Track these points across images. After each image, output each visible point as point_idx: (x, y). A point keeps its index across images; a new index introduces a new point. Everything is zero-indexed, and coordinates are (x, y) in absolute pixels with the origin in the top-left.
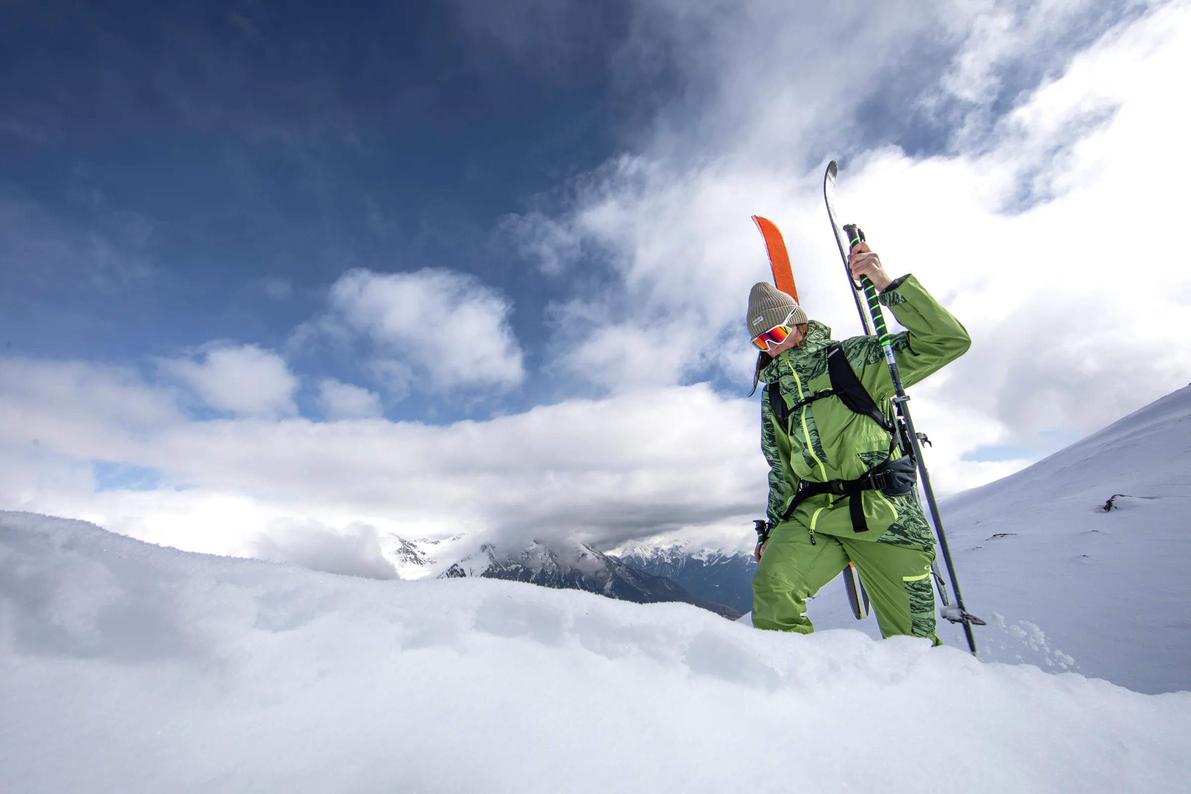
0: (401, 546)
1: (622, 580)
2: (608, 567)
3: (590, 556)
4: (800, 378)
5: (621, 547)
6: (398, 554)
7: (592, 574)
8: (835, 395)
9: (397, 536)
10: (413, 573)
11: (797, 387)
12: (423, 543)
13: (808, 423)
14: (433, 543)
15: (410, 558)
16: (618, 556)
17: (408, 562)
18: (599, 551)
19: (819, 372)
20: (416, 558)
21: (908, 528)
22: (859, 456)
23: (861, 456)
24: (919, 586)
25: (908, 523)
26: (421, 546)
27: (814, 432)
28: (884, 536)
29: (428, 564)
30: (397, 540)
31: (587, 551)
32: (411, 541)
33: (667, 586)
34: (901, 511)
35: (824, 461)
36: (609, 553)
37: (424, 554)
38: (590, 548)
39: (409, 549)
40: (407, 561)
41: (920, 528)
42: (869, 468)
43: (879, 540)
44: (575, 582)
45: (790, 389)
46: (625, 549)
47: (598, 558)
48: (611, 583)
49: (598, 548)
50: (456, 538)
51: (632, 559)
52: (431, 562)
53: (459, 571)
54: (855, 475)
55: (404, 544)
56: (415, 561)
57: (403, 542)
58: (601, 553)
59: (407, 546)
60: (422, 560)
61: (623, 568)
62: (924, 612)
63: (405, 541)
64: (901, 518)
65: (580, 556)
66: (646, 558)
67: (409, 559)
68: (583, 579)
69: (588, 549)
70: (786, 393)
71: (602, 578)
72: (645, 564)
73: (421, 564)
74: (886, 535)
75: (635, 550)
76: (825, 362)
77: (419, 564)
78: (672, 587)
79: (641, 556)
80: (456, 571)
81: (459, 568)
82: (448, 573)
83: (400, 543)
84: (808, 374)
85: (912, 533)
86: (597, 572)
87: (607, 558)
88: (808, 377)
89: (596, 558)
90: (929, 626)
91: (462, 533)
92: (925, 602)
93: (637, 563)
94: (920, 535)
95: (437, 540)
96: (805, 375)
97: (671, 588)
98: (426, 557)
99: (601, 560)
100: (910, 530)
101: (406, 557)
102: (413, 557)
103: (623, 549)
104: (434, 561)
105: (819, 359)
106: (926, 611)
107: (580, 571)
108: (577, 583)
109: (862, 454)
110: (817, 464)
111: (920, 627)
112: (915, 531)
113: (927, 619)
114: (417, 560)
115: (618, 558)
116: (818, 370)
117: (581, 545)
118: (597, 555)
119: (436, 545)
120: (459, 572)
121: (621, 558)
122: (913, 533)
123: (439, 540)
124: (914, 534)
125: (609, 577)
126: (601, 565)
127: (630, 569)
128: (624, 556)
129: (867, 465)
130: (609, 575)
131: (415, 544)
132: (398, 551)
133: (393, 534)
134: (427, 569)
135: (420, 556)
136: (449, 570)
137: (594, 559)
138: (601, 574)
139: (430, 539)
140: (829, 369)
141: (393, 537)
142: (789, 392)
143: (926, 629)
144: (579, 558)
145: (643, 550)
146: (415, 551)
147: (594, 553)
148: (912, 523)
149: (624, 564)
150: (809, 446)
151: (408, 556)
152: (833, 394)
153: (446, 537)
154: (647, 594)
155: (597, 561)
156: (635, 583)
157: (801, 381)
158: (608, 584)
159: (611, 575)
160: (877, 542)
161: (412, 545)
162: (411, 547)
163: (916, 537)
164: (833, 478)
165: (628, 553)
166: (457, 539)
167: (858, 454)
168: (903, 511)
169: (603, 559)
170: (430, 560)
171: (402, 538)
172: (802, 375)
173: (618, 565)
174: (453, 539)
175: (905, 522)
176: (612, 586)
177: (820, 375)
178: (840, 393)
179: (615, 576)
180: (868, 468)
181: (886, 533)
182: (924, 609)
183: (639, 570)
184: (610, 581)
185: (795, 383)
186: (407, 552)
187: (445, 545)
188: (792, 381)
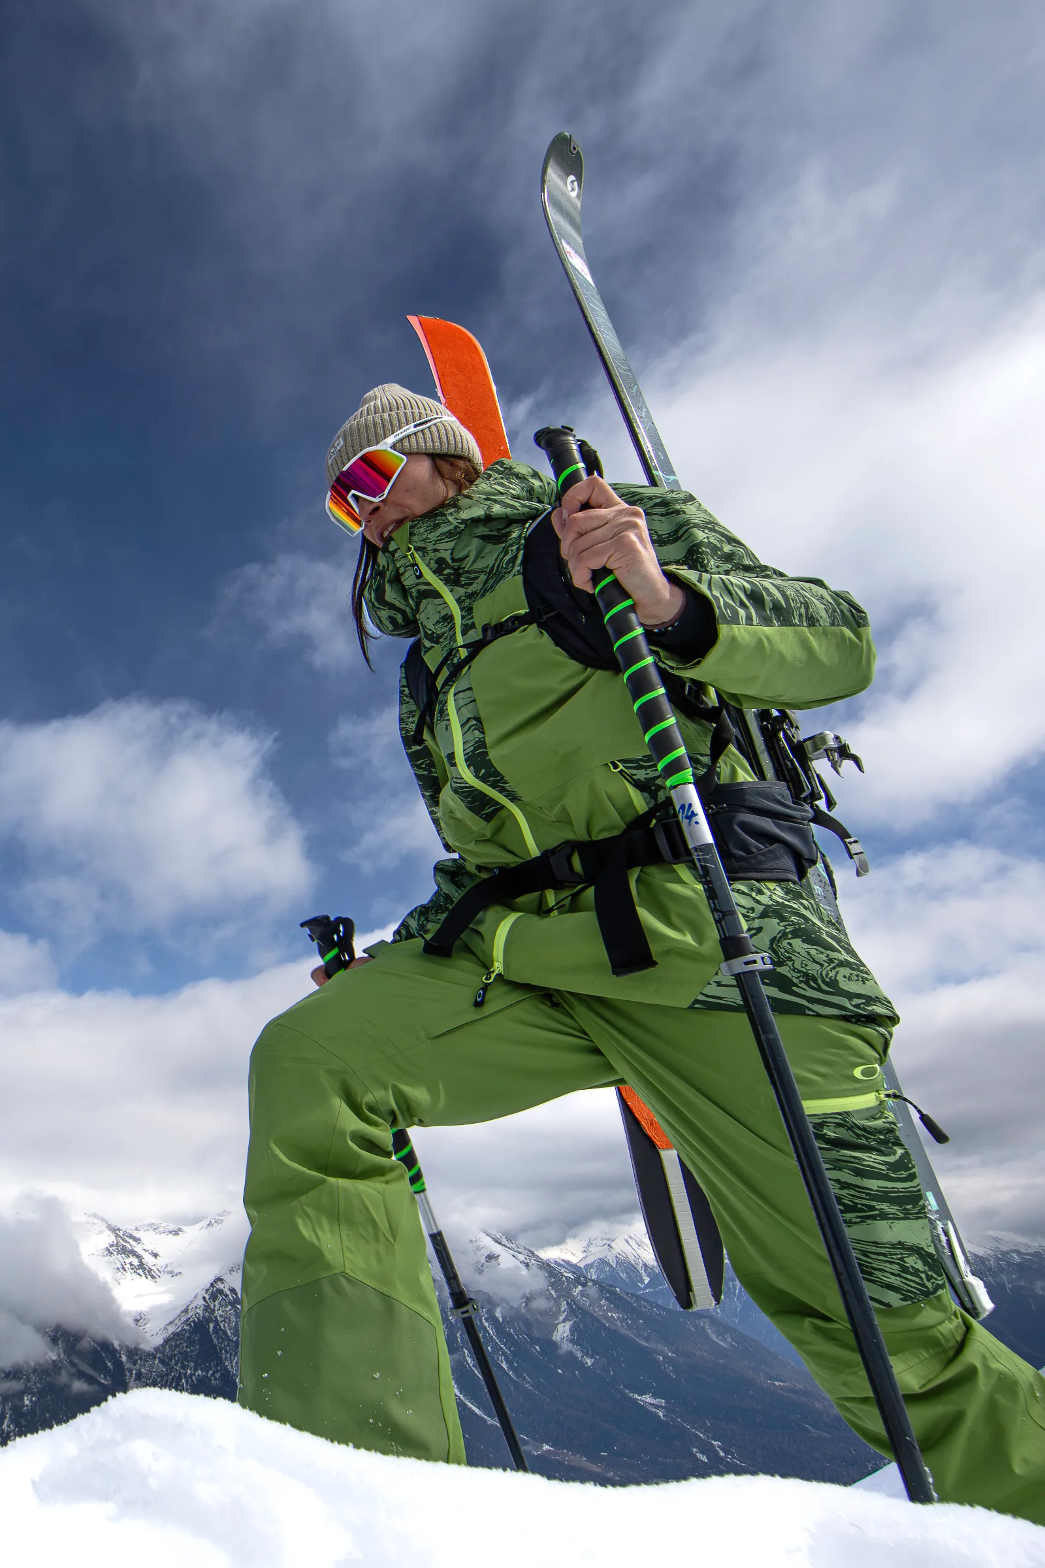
0: (113, 1239)
1: (594, 1319)
2: (552, 1285)
3: (507, 1260)
4: (459, 601)
5: (577, 1240)
6: (108, 1257)
7: (517, 1303)
8: (534, 626)
9: (103, 1220)
10: (139, 1296)
11: (453, 628)
12: (151, 1233)
13: (462, 703)
14: (170, 1232)
15: (131, 1264)
16: (574, 1260)
17: (128, 1274)
18: (525, 1249)
19: (500, 573)
20: (142, 1265)
21: (790, 959)
22: (616, 767)
23: (621, 767)
24: (841, 1134)
25: (785, 943)
26: (149, 1241)
27: (474, 722)
28: (712, 990)
29: (166, 1277)
30: (104, 1227)
31: (497, 1249)
32: (130, 1229)
33: (714, 1338)
34: (753, 909)
35: (514, 798)
36: (550, 1254)
37: (156, 1255)
38: (504, 1241)
39: (128, 1245)
40: (125, 1270)
41: (831, 961)
42: (653, 803)
43: (697, 1001)
44: (482, 1323)
45: (440, 636)
46: (590, 1244)
47: (527, 1265)
48: (568, 1325)
49: (522, 1241)
50: (213, 1221)
51: (611, 1267)
52: (171, 1272)
53: (228, 1293)
54: (609, 825)
55: (117, 1236)
56: (140, 1271)
57: (115, 1230)
58: (532, 1253)
59: (123, 1240)
60: (153, 1268)
61: (593, 1291)
62: (873, 1218)
63: (119, 1229)
64: (759, 930)
65: (483, 1260)
66: (645, 1265)
67: (128, 1266)
68: (498, 1314)
69: (500, 1243)
70: (432, 647)
71: (543, 1313)
72: (647, 1280)
73: (153, 1277)
74: (719, 984)
75: (613, 1244)
76: (518, 549)
77: (149, 1277)
78: (729, 1339)
79: (632, 1259)
80: (220, 1292)
81: (226, 1285)
82: (207, 1297)
83: (109, 1233)
84: (476, 587)
85: (806, 974)
86: (528, 1299)
87: (548, 1265)
88: (472, 596)
89: (522, 1266)
90: (905, 1269)
91: (225, 1211)
92: (874, 1184)
93: (624, 1276)
94: (833, 983)
95: (177, 1227)
96: (471, 589)
97: (725, 1340)
98: (161, 1262)
99: (535, 1269)
100: (798, 966)
101: (122, 1261)
102: (136, 1262)
103: (585, 1244)
104: (176, 1271)
105: (504, 545)
106: (884, 1216)
107: (490, 1296)
108: (486, 1324)
109: (623, 761)
110: (503, 807)
111: (871, 1274)
112: (813, 969)
113: (894, 1246)
114: (145, 1269)
115: (575, 1266)
116: (497, 570)
117: (483, 1236)
118: (521, 1257)
119: (176, 1237)
120: (227, 1296)
121: (582, 1265)
122: (808, 978)
123: (181, 1227)
124: (815, 980)
125: (559, 1312)
126: (536, 1281)
127: (608, 1291)
128: (589, 1260)
129: (646, 795)
130: (558, 1305)
131: (136, 1234)
132: (107, 1249)
133: (95, 1216)
134: (163, 1289)
135: (148, 1260)
136: (207, 1290)
137: (517, 1268)
138: (540, 1304)
139: (164, 1224)
140: (523, 563)
141: (96, 1221)
142: (437, 642)
143: (894, 1280)
144: (482, 1266)
145: (635, 1246)
146: (139, 1249)
147: (515, 1254)
148: (797, 943)
149: (593, 1281)
150: (457, 760)
151: (128, 1261)
152: (530, 623)
153: (194, 1221)
154: (665, 1356)
155: (524, 1271)
156: (629, 1327)
157: (462, 610)
158: (560, 1327)
159: (564, 1306)
160: (691, 1008)
161: (131, 1237)
162: (131, 1241)
163: (819, 989)
164: (552, 842)
165: (597, 1253)
166: (215, 1225)
167: (613, 763)
168: (759, 909)
169: (540, 1268)
170: (169, 1269)
171: (113, 1223)
172: (461, 591)
173: (577, 1281)
174: (209, 1225)
175: (773, 940)
176: (572, 1334)
177: (500, 579)
178: (545, 617)
179: (575, 1310)
180: (647, 803)
181: (716, 978)
182: (872, 1208)
183: (633, 1295)
184: (564, 1321)
185: (448, 619)
186: (125, 1251)
187: (194, 1235)
188: (443, 614)
